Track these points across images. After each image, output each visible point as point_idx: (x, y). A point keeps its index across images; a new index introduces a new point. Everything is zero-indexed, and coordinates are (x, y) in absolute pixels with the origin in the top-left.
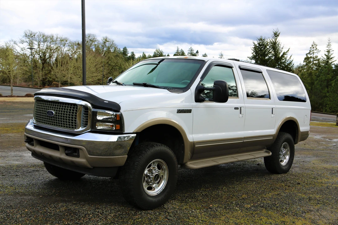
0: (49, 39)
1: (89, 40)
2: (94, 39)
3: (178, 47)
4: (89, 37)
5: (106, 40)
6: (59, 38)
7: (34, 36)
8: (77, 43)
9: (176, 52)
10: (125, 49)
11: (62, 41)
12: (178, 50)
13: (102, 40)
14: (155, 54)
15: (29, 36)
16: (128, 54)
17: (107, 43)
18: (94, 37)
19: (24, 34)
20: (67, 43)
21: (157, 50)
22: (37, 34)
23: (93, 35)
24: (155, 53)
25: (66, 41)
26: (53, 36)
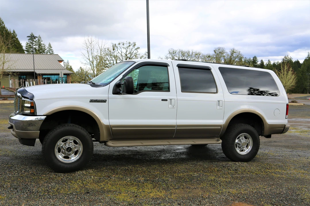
0: (186, 54)
1: (219, 53)
2: (223, 51)
3: (309, 53)
4: (219, 50)
5: (233, 52)
6: (194, 53)
7: (176, 52)
8: (208, 55)
9: (307, 57)
10: (255, 58)
11: (196, 54)
12: (309, 56)
13: (230, 51)
14: (284, 61)
15: (171, 53)
16: (258, 62)
17: (234, 54)
18: (223, 50)
19: (168, 52)
20: (200, 56)
21: (285, 57)
22: (178, 51)
23: (222, 48)
24: (283, 59)
25: (199, 55)
26: (189, 52)
